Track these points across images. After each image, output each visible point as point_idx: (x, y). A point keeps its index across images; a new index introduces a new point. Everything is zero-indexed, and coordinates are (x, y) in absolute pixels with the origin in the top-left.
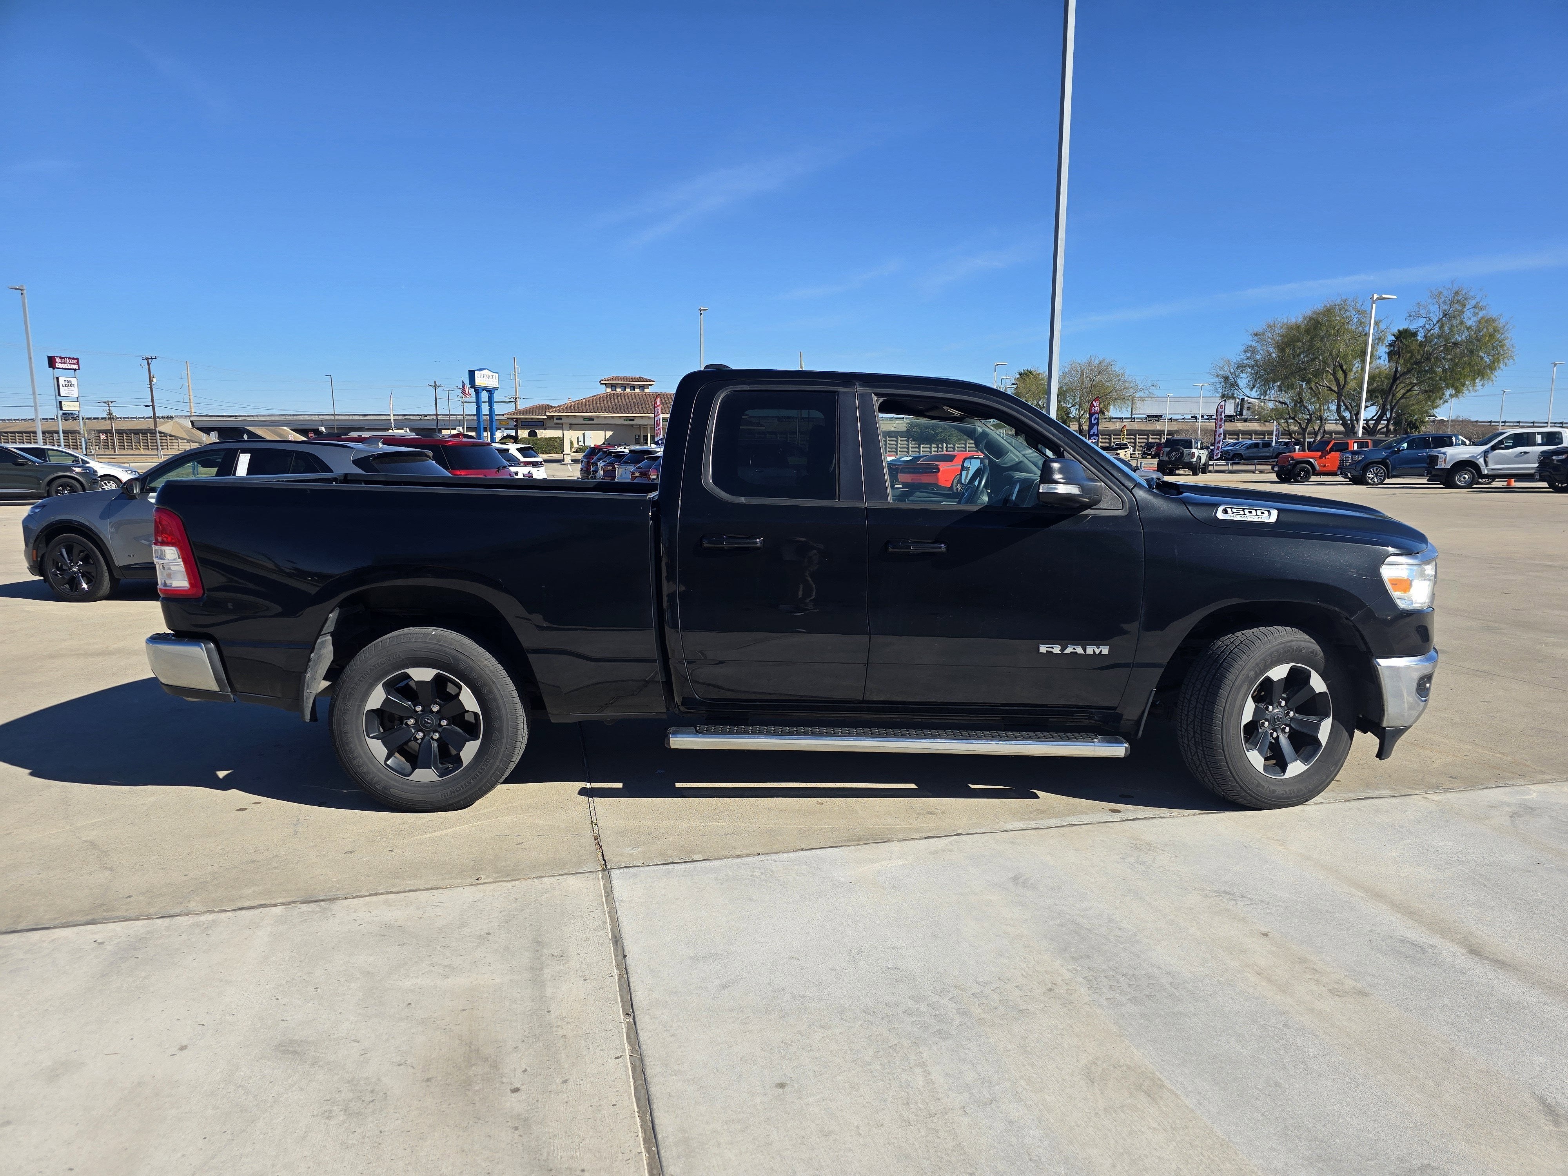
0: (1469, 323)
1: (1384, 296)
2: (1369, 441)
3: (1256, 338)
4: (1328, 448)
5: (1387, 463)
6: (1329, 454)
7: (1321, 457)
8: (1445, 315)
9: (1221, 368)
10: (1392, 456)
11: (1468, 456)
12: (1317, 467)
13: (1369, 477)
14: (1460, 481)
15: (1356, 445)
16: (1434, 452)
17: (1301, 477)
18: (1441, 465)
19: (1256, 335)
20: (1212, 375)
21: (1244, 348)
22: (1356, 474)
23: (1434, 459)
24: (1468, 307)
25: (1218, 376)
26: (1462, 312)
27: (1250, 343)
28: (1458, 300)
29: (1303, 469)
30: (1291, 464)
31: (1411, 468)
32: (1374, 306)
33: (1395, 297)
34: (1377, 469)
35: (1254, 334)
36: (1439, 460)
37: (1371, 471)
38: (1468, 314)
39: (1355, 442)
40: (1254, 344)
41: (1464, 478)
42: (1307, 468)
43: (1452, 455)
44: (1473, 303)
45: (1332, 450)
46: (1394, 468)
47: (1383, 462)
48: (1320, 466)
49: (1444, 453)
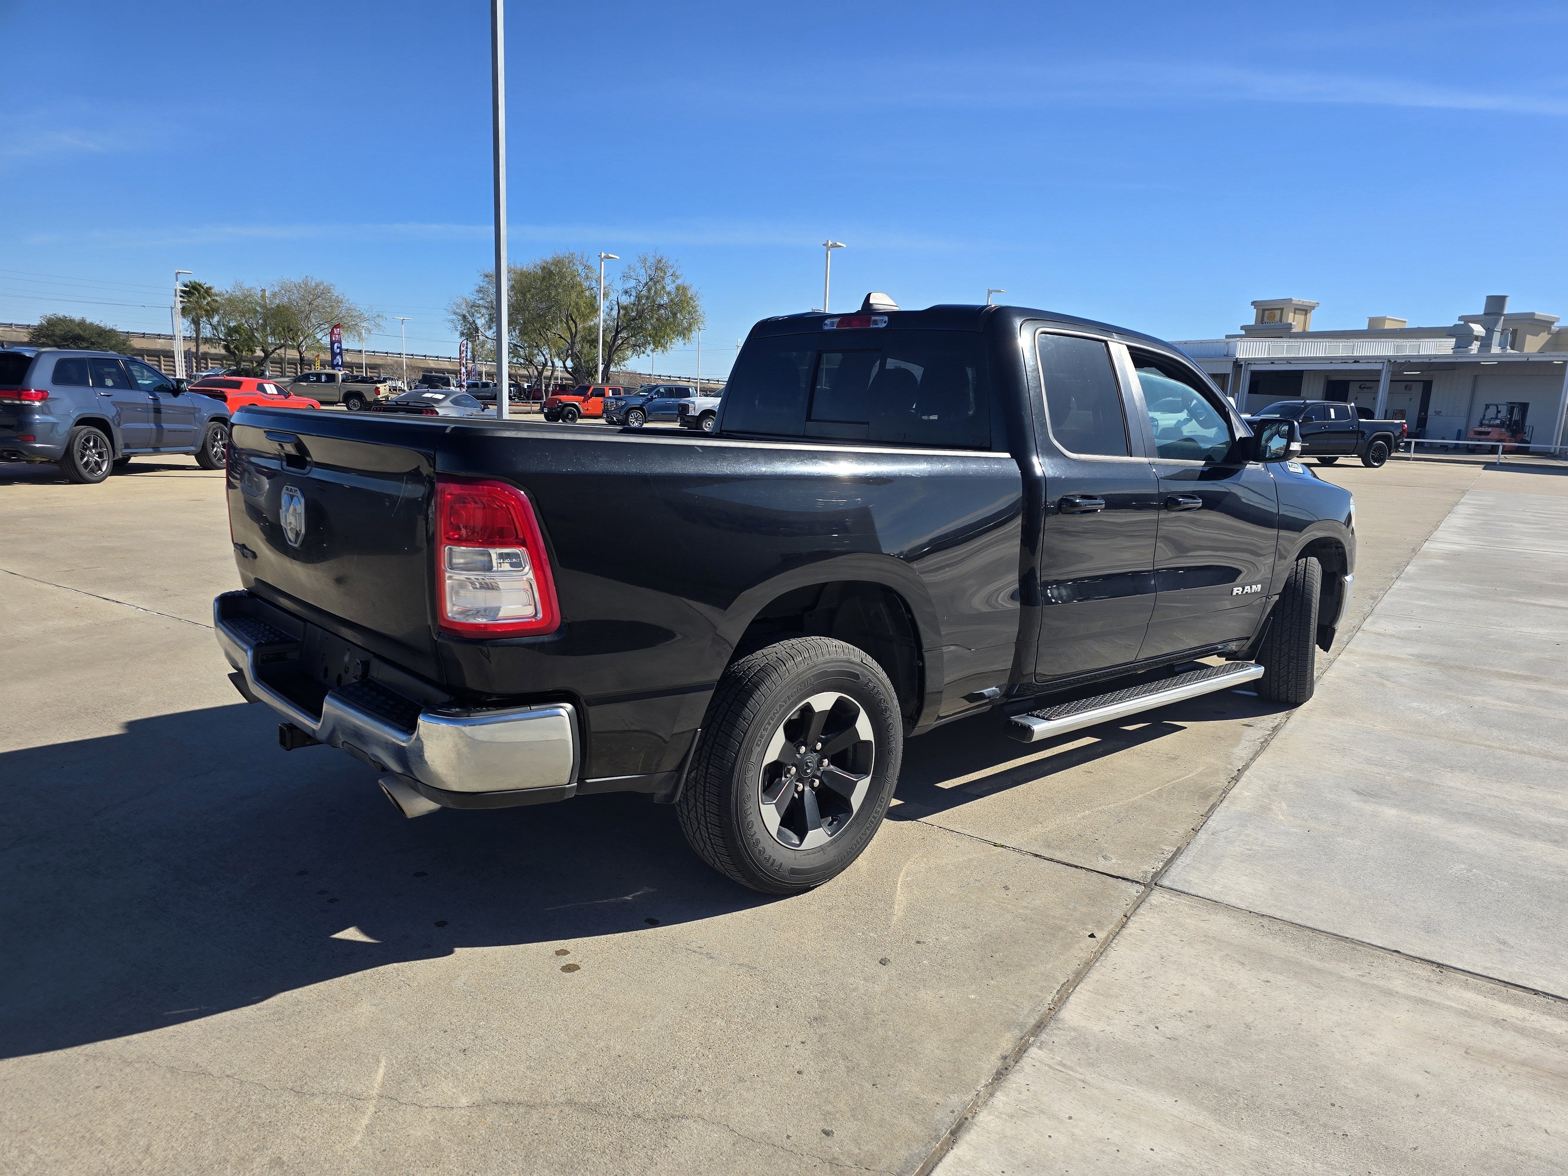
0: (668, 289)
1: (610, 255)
2: (621, 388)
3: (486, 279)
4: (589, 393)
5: (644, 409)
6: (590, 398)
7: (584, 401)
8: (651, 280)
9: (459, 306)
10: (647, 403)
11: (711, 406)
12: (582, 411)
13: (631, 422)
14: (706, 427)
15: (610, 391)
16: (684, 401)
17: (569, 419)
18: (692, 413)
19: (486, 276)
20: (448, 311)
21: (477, 288)
22: (620, 418)
23: (685, 408)
24: (668, 274)
25: (455, 313)
26: (663, 278)
27: (481, 284)
28: (660, 267)
29: (570, 412)
30: (559, 407)
31: (662, 414)
32: (603, 263)
33: (618, 258)
34: (637, 414)
35: (484, 275)
36: (690, 409)
37: (632, 416)
38: (668, 280)
39: (610, 389)
40: (484, 284)
41: (709, 425)
42: (572, 410)
43: (699, 405)
44: (671, 271)
45: (592, 395)
46: (649, 414)
47: (641, 409)
48: (584, 409)
49: (693, 403)
